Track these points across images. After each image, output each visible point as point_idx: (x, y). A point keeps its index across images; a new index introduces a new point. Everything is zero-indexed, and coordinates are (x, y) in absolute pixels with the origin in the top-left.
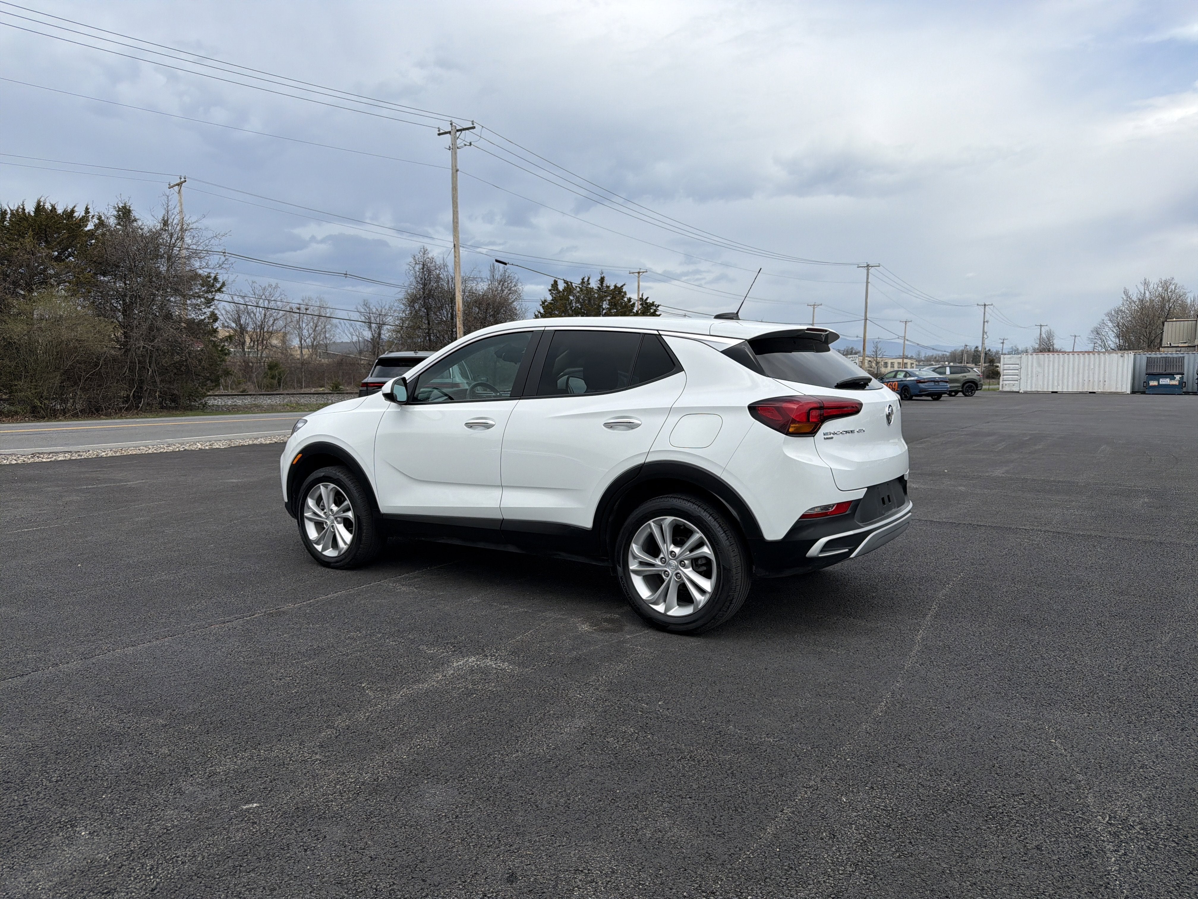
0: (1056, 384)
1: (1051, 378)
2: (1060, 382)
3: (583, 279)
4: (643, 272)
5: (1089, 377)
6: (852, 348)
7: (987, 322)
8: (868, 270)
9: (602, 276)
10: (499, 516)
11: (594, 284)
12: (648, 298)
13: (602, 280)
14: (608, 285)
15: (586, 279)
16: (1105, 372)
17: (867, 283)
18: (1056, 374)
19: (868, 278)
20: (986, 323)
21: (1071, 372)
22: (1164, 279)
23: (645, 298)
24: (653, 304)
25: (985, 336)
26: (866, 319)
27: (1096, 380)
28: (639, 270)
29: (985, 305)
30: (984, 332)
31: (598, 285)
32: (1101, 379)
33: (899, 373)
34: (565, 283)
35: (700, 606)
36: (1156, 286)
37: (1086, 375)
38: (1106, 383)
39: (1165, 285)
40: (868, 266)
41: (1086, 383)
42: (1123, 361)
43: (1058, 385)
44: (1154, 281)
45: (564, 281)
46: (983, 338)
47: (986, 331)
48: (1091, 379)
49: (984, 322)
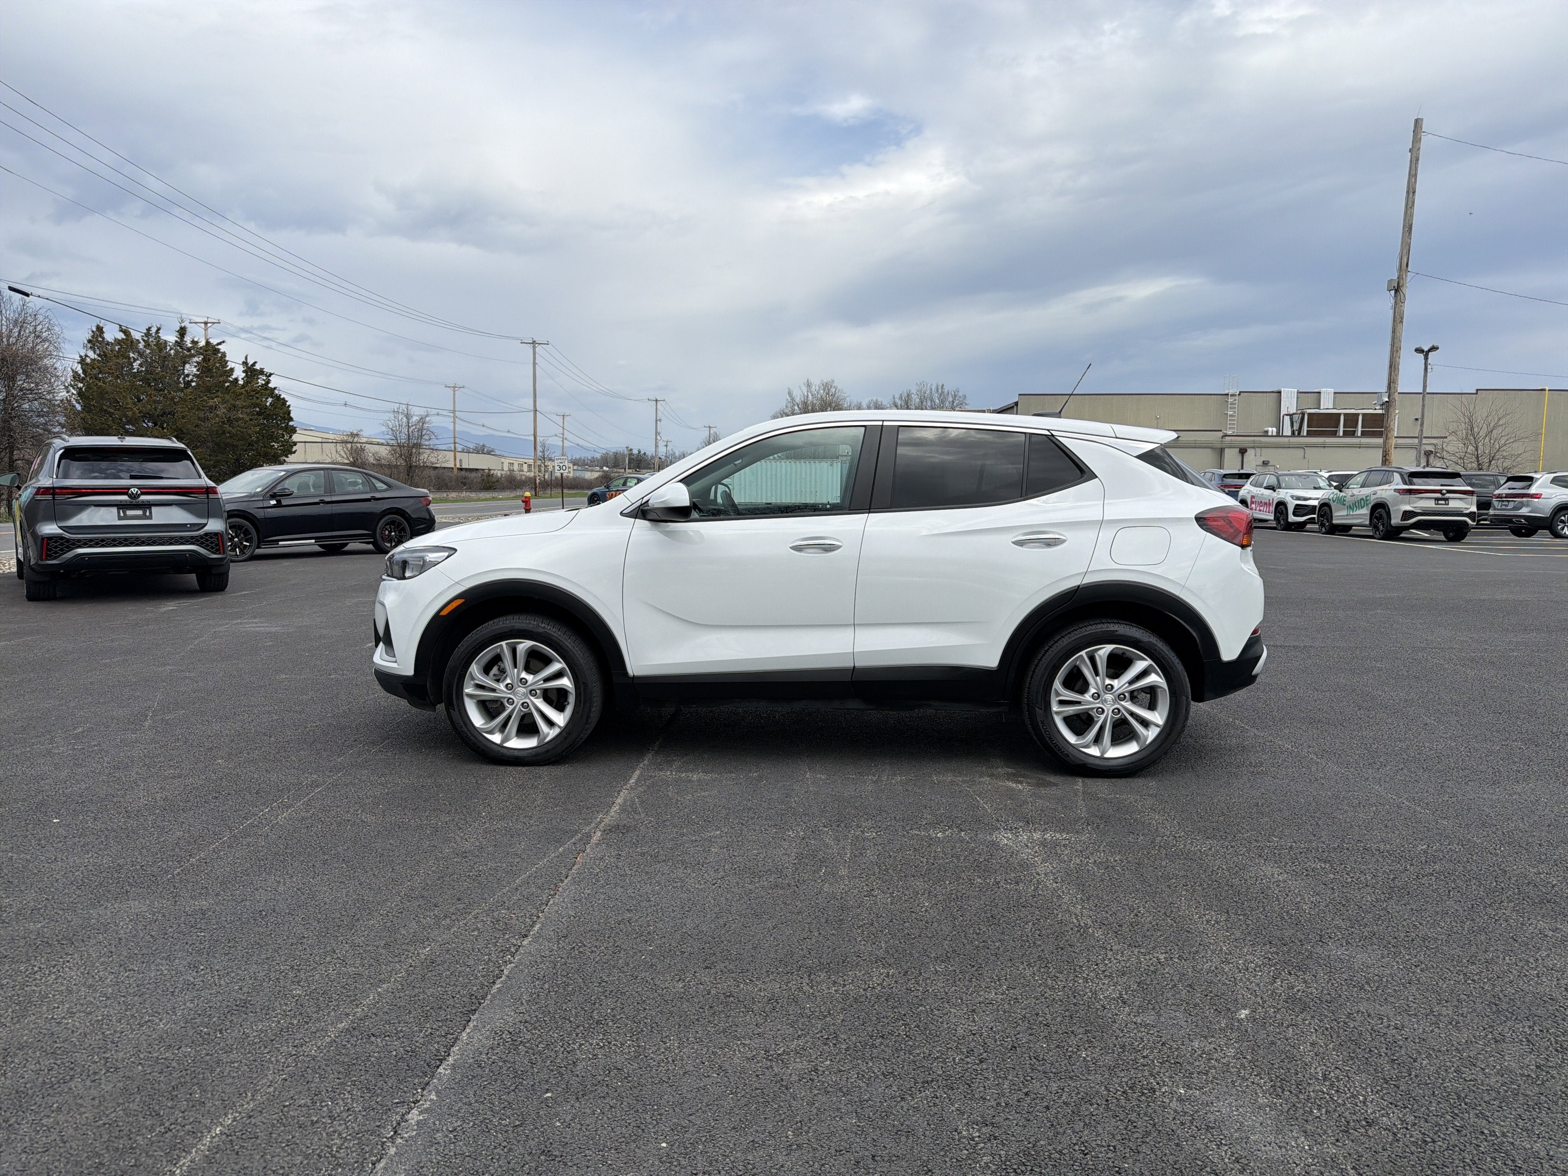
0: (769, 495)
1: (764, 488)
2: (774, 494)
3: (149, 329)
4: (214, 323)
5: (801, 487)
6: (483, 446)
7: (660, 420)
8: (534, 347)
9: (183, 325)
10: (848, 664)
11: (170, 337)
12: (255, 363)
13: (182, 332)
14: (196, 339)
15: (154, 330)
16: (816, 482)
17: (535, 364)
18: (769, 484)
19: (534, 359)
20: (658, 422)
21: (783, 482)
22: (825, 381)
23: (250, 362)
24: (261, 372)
25: (658, 437)
26: (535, 411)
27: (808, 490)
28: (206, 320)
29: (656, 400)
30: (657, 433)
31: (177, 339)
32: (813, 490)
33: (629, 480)
34: (121, 331)
35: (1148, 742)
36: (817, 388)
37: (799, 485)
38: (818, 494)
39: (827, 387)
40: (534, 342)
41: (799, 493)
42: (833, 470)
43: (772, 496)
44: (816, 382)
45: (120, 327)
46: (656, 439)
47: (659, 431)
48: (803, 490)
49: (656, 421)
